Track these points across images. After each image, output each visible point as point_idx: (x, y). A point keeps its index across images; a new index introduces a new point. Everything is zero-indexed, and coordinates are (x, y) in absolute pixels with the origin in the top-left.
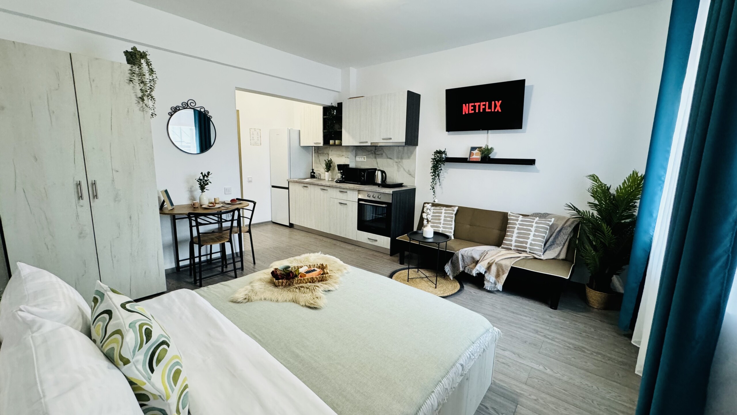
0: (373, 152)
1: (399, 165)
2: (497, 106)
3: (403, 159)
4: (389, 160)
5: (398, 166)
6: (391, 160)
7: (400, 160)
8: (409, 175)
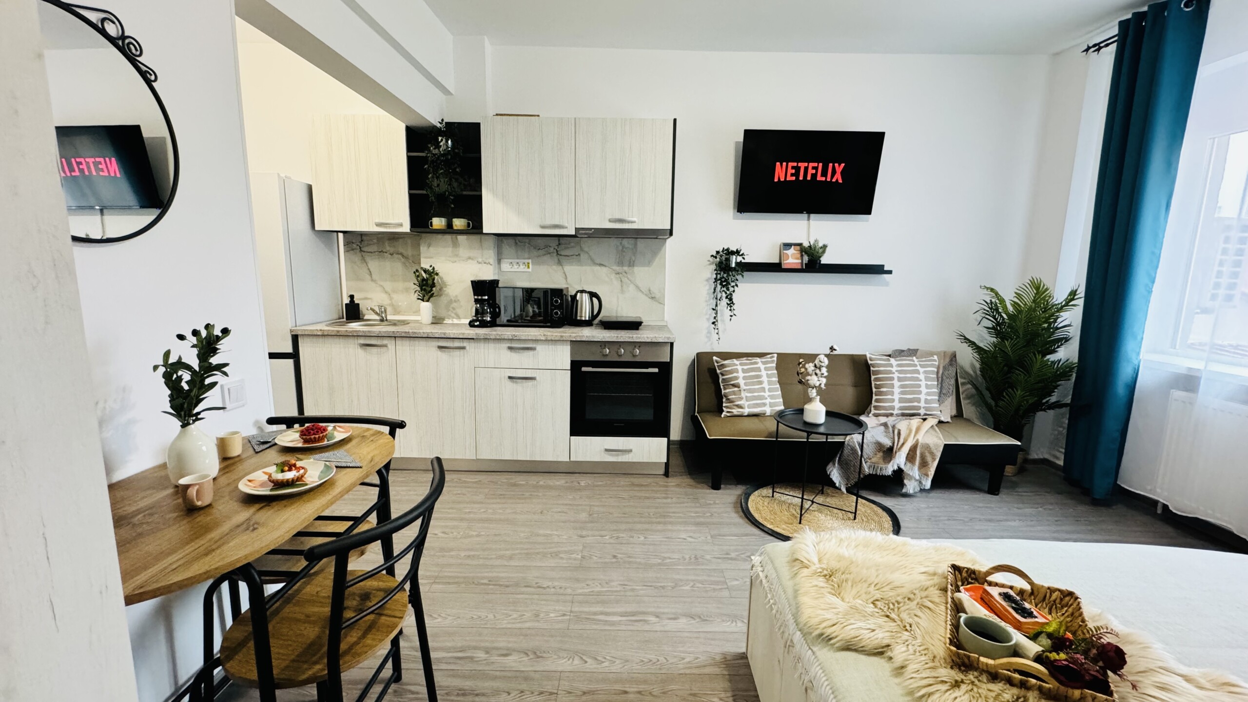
0: (552, 250)
1: (625, 280)
2: (837, 173)
3: (633, 266)
4: (598, 268)
5: (621, 281)
6: (603, 268)
7: (626, 268)
8: (650, 300)
